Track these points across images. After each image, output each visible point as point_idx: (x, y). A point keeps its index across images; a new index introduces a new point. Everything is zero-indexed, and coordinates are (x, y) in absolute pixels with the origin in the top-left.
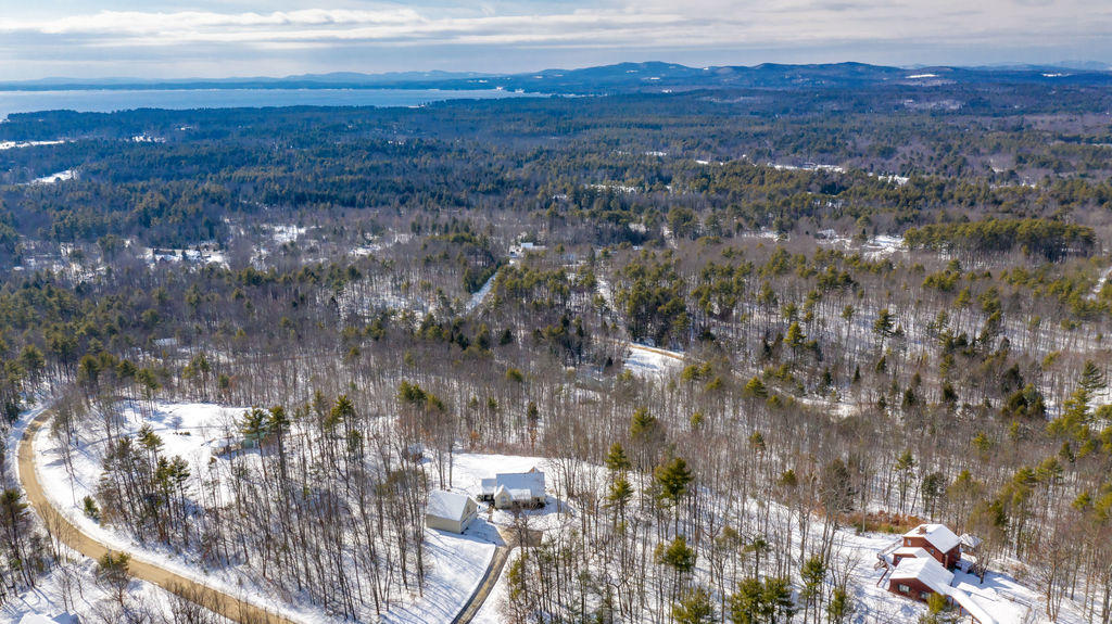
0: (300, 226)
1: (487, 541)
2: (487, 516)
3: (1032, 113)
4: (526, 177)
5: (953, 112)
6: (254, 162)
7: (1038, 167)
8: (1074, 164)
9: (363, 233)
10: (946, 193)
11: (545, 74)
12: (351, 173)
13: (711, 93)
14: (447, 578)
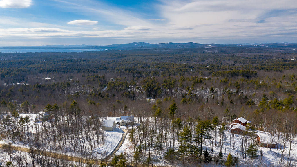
0: (50, 77)
1: (120, 132)
2: (119, 127)
3: (235, 53)
4: (111, 66)
5: (217, 53)
6: (34, 64)
7: (239, 63)
8: (248, 63)
9: (69, 78)
10: (219, 68)
11: (113, 45)
12: (63, 66)
13: (157, 49)
14: (110, 140)
